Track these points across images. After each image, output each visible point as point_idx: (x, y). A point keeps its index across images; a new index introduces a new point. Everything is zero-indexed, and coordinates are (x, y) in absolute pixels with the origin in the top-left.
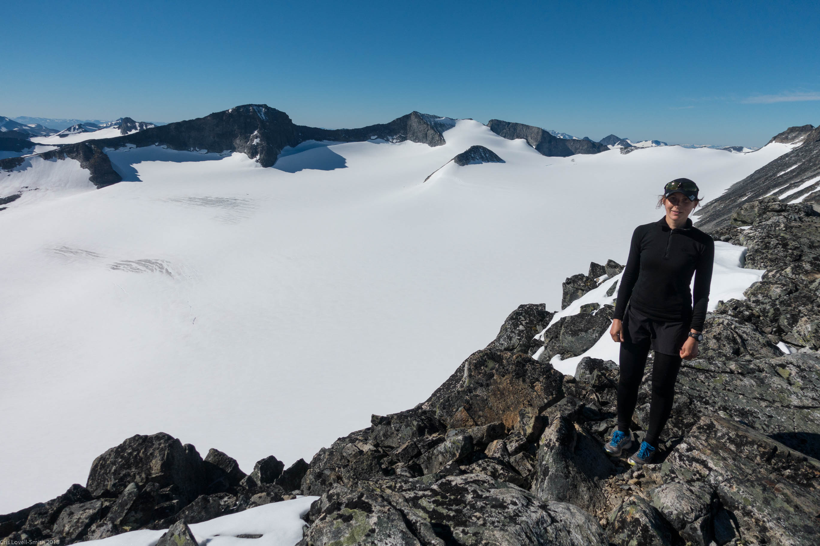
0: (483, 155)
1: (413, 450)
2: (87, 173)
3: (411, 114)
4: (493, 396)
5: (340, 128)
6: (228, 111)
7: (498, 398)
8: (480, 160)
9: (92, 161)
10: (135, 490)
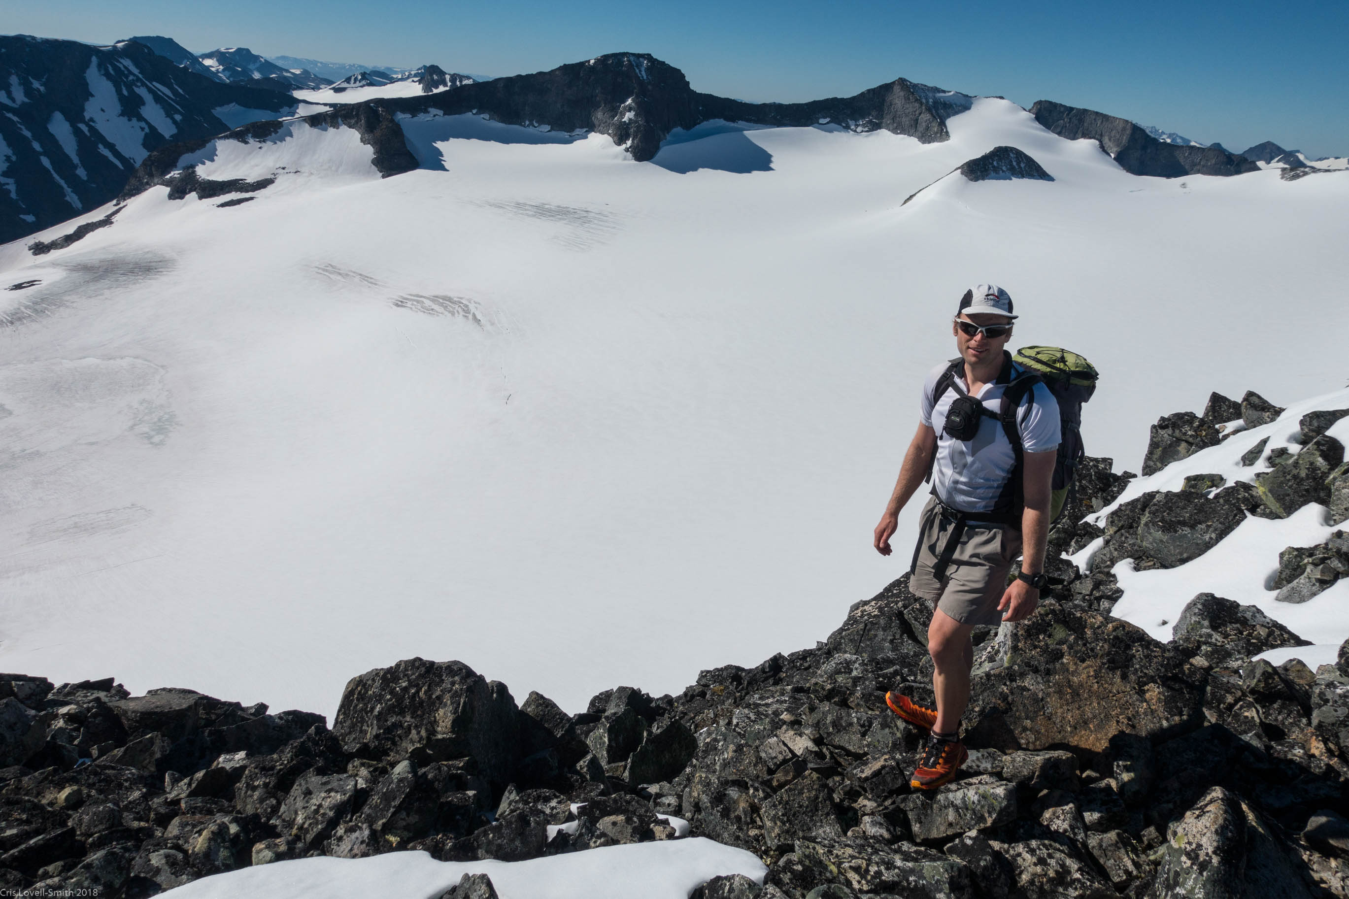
0: (1014, 164)
1: (895, 778)
2: (369, 151)
3: (894, 83)
4: (1057, 696)
5: (768, 101)
6: (589, 61)
7: (1067, 700)
8: (1008, 174)
9: (378, 133)
10: (410, 776)
